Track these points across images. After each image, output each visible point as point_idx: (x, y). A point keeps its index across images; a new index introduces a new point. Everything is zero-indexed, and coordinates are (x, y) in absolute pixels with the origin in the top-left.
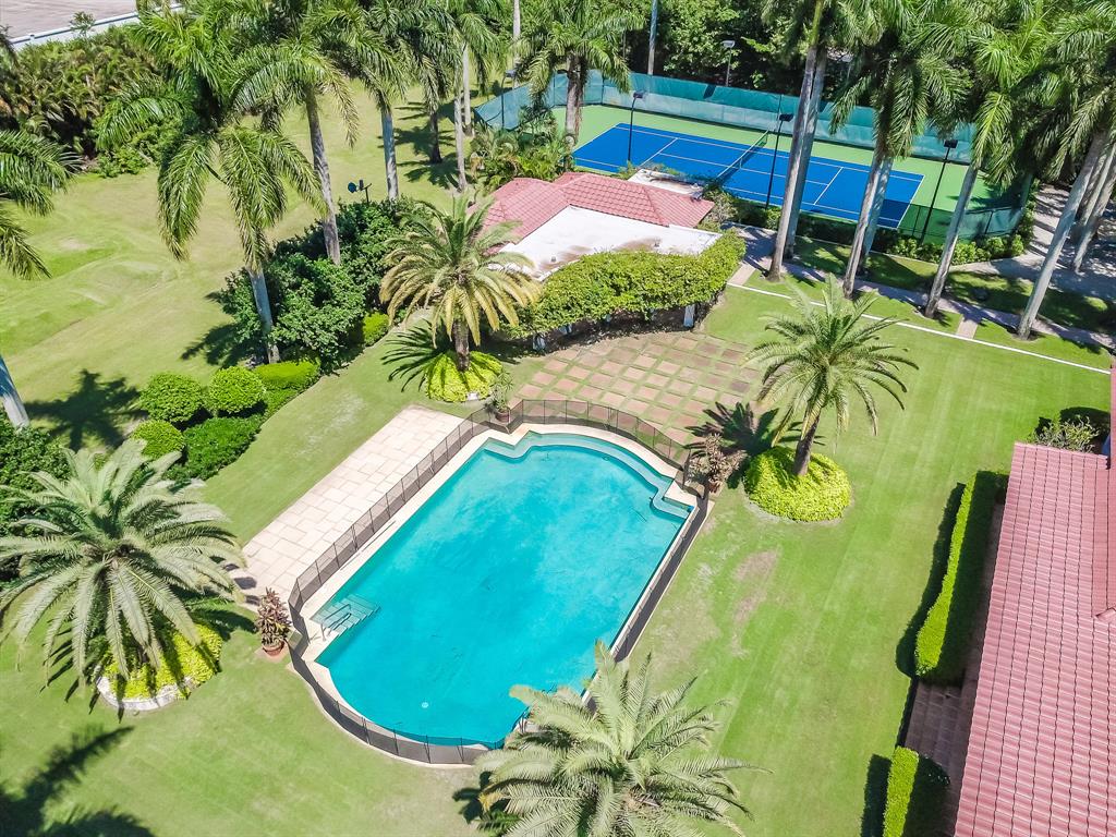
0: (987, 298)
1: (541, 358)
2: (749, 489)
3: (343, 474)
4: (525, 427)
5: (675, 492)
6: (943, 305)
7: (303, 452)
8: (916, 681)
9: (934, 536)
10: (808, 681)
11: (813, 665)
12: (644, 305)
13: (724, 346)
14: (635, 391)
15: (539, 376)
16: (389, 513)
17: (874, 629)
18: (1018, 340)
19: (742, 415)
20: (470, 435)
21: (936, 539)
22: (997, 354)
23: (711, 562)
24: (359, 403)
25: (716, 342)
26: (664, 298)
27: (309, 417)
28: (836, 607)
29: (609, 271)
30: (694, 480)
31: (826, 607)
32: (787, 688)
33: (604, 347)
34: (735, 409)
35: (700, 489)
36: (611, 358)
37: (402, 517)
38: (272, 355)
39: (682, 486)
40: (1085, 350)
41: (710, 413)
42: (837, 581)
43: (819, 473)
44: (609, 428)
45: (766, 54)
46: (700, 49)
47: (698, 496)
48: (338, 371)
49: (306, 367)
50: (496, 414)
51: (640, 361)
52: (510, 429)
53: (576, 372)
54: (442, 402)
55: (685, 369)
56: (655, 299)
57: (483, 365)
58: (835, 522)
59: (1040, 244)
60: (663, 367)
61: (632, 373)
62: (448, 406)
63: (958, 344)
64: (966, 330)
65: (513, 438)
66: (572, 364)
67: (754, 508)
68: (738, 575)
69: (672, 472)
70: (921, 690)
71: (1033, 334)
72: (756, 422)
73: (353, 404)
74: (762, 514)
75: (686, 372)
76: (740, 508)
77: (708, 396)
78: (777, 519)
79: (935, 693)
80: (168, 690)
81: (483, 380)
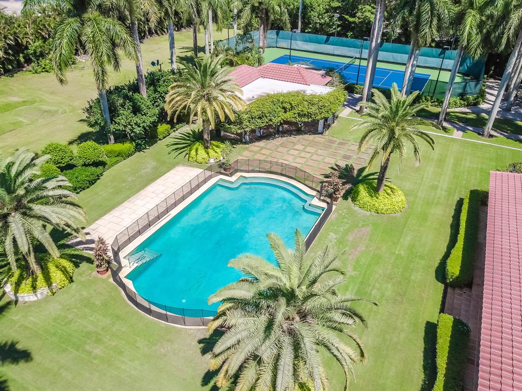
0: (467, 121)
1: (247, 146)
2: (354, 200)
3: (144, 194)
4: (239, 174)
5: (316, 202)
6: (445, 124)
7: (124, 184)
8: (447, 286)
9: (450, 221)
10: (389, 286)
11: (391, 279)
12: (299, 119)
13: (338, 141)
14: (294, 159)
15: (246, 153)
16: (167, 210)
17: (423, 262)
18: (483, 138)
19: (349, 169)
20: (210, 177)
21: (451, 222)
22: (474, 144)
23: (336, 232)
24: (154, 164)
25: (335, 139)
26: (309, 115)
27: (128, 170)
28: (402, 252)
29: (283, 103)
30: (325, 196)
31: (397, 252)
32: (378, 289)
33: (279, 141)
34: (345, 167)
35: (329, 200)
36: (282, 145)
37: (174, 212)
38: (110, 140)
39: (320, 199)
40: (518, 142)
41: (332, 168)
42: (402, 240)
43: (389, 191)
44: (282, 175)
45: (354, 22)
46: (323, 21)
47: (328, 203)
48: (144, 150)
49: (127, 146)
50: (224, 168)
51: (296, 147)
52: (231, 175)
53: (264, 151)
54: (196, 163)
55: (319, 151)
56: (304, 116)
57: (217, 147)
58: (398, 215)
59: (490, 101)
60: (308, 149)
61: (292, 152)
62: (198, 164)
63: (454, 140)
64: (457, 135)
65: (233, 179)
66: (262, 148)
67: (357, 208)
68: (350, 238)
69: (314, 193)
70: (449, 290)
71: (491, 136)
72: (356, 172)
73: (151, 164)
74: (361, 211)
75: (320, 152)
76: (349, 209)
77: (332, 162)
78: (369, 213)
79: (457, 291)
80: (43, 290)
81: (217, 153)
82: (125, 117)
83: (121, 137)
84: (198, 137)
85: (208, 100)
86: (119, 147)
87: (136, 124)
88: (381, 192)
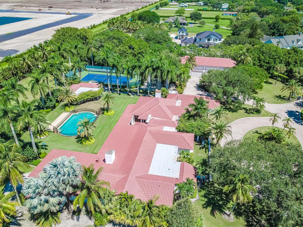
1: (79, 105)
6: (130, 94)
15: (79, 107)
16: (64, 121)
18: (137, 96)
20: (71, 114)
22: (134, 98)
23: (99, 120)
24: (57, 113)
26: (94, 96)
27: (51, 115)
29: (87, 94)
33: (87, 103)
34: (103, 108)
36: (88, 104)
37: (65, 122)
38: (45, 109)
44: (88, 111)
47: (98, 115)
48: (53, 110)
49: (49, 110)
50: (74, 111)
51: (92, 104)
53: (84, 106)
55: (97, 104)
56: (92, 96)
58: (112, 115)
60: (95, 104)
61: (91, 106)
62: (68, 111)
63: (130, 98)
64: (132, 96)
65: (77, 113)
66: (83, 106)
67: (104, 115)
68: (102, 121)
69: (96, 114)
73: (56, 113)
76: (102, 116)
77: (100, 107)
78: (106, 116)
80: (45, 136)
81: (72, 108)
82: (49, 104)
83: (47, 108)
84: (66, 105)
85: (69, 97)
86: (47, 110)
87: (51, 104)
88: (109, 112)
